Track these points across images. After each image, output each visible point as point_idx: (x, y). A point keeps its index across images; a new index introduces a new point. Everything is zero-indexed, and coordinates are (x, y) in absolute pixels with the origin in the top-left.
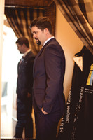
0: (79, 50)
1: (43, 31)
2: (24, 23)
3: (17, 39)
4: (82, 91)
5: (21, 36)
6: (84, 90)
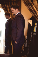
1: (15, 10)
2: (8, 7)
3: (5, 13)
4: (32, 34)
5: (7, 12)
6: (33, 34)
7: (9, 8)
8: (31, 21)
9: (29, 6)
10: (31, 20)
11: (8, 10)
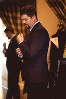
0: (55, 32)
2: (11, 15)
4: (59, 63)
7: (13, 18)
8: (56, 40)
9: (56, 8)
10: (57, 38)
11: (11, 21)
